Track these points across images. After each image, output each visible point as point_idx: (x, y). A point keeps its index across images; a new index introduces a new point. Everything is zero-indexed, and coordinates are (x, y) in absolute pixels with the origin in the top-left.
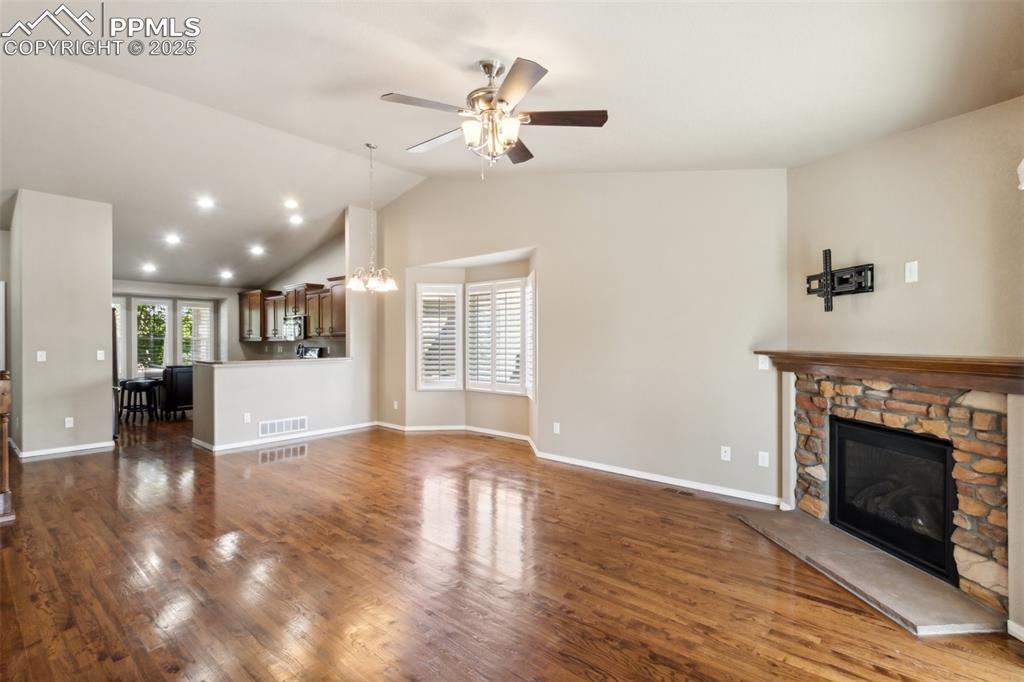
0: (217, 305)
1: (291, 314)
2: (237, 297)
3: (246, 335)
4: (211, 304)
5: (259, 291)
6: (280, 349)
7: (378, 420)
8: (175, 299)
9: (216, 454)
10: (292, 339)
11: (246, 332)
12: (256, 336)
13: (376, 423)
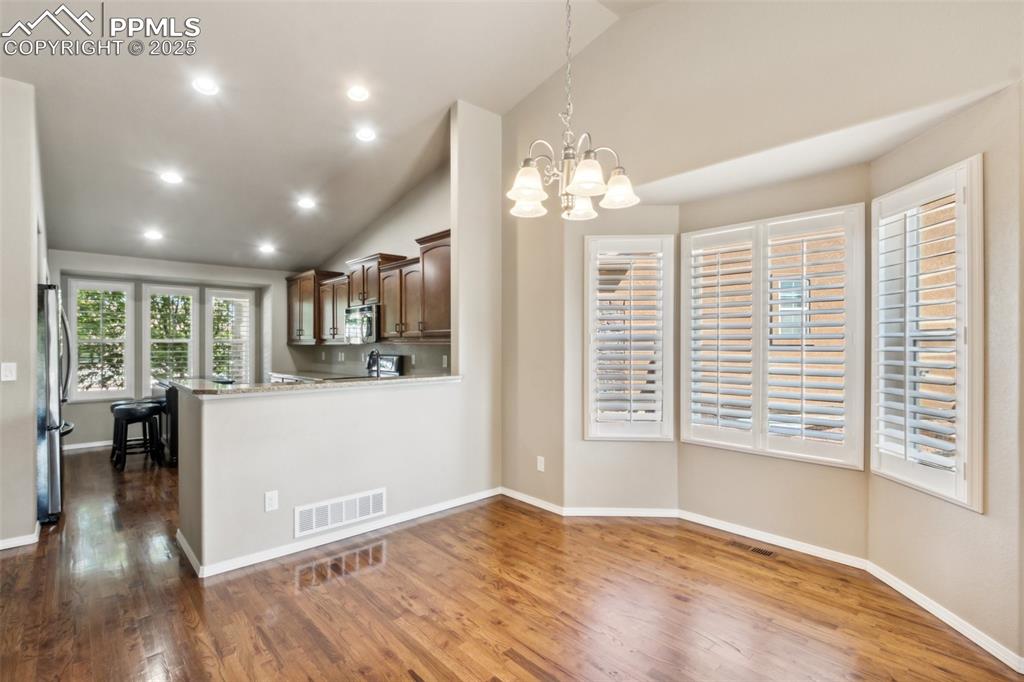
0: (259, 293)
1: (356, 304)
2: (285, 282)
3: (295, 336)
4: (251, 294)
5: (312, 272)
6: (341, 356)
7: (504, 485)
8: (202, 287)
9: (206, 584)
10: (358, 341)
11: (295, 333)
12: (308, 338)
13: (500, 490)
